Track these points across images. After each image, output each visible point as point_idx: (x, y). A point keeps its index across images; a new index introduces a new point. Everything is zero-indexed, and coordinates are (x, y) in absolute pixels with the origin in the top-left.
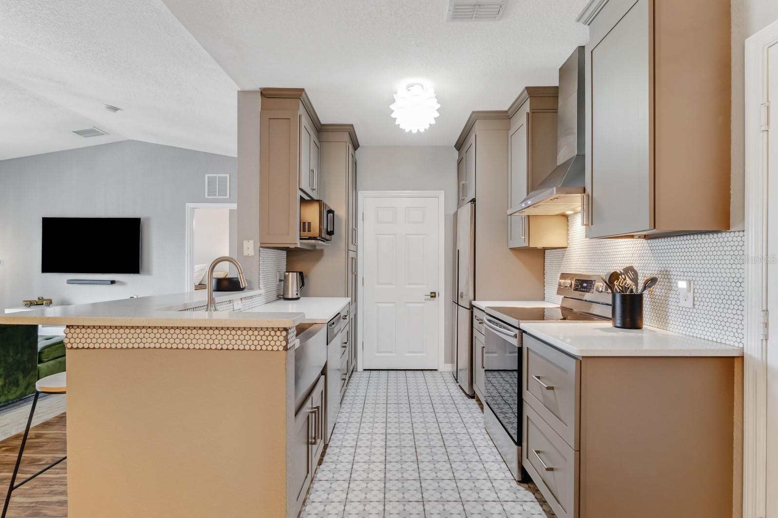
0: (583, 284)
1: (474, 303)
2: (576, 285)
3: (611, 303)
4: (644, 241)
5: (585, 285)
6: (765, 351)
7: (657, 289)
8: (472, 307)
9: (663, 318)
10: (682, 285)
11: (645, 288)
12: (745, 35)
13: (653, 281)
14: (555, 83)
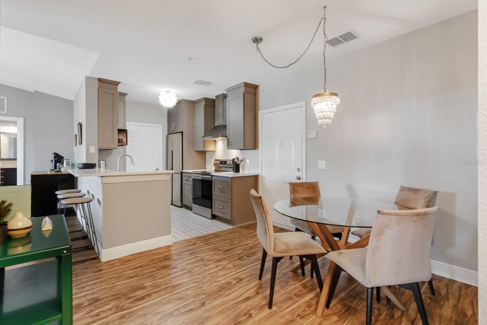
0: (224, 162)
1: (183, 171)
2: (220, 163)
3: (233, 167)
4: (239, 150)
5: (223, 162)
6: (262, 173)
7: (242, 163)
8: (182, 173)
9: (244, 169)
10: (248, 161)
11: (240, 162)
12: (259, 110)
13: (242, 160)
14: (214, 98)
